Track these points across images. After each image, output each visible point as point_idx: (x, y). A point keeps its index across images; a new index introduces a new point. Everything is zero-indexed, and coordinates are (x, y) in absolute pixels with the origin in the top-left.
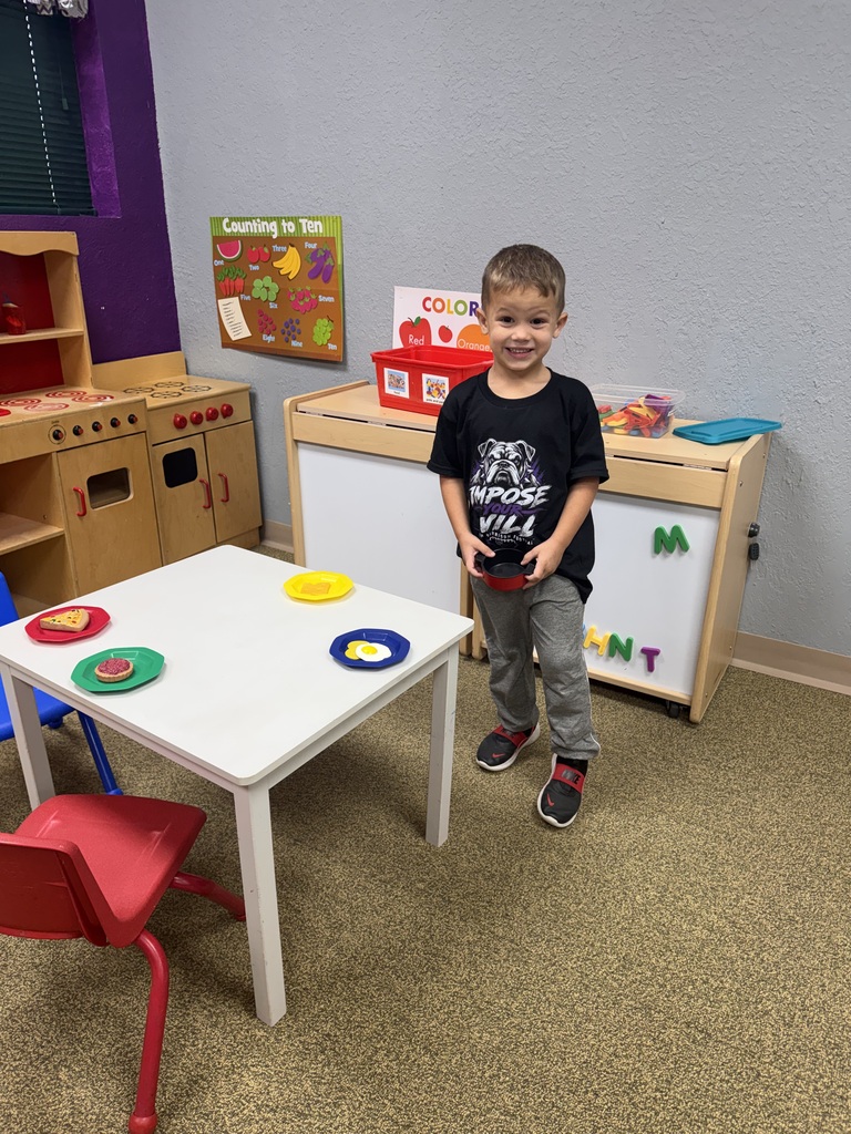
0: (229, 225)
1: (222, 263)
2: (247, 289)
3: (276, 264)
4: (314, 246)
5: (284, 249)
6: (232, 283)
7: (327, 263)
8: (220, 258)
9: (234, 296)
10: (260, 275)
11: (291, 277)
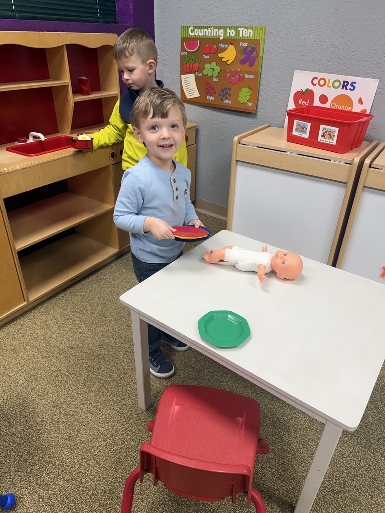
0: (193, 31)
1: (186, 53)
2: (200, 69)
3: (220, 55)
4: (245, 45)
5: (226, 46)
6: (191, 66)
7: (253, 55)
8: (185, 51)
9: (191, 73)
10: (209, 61)
11: (228, 63)
